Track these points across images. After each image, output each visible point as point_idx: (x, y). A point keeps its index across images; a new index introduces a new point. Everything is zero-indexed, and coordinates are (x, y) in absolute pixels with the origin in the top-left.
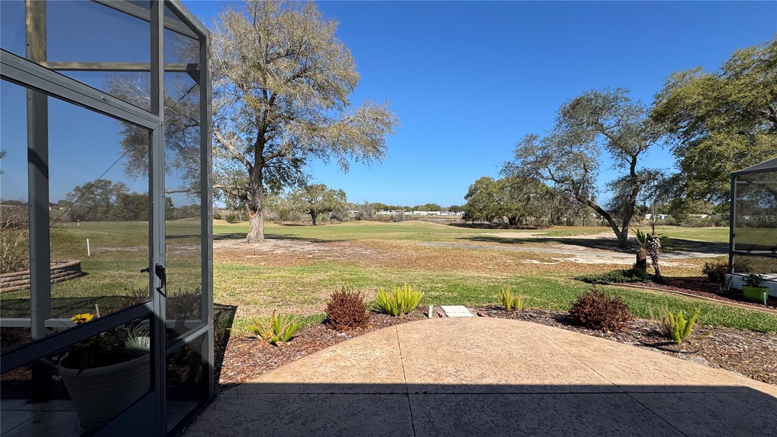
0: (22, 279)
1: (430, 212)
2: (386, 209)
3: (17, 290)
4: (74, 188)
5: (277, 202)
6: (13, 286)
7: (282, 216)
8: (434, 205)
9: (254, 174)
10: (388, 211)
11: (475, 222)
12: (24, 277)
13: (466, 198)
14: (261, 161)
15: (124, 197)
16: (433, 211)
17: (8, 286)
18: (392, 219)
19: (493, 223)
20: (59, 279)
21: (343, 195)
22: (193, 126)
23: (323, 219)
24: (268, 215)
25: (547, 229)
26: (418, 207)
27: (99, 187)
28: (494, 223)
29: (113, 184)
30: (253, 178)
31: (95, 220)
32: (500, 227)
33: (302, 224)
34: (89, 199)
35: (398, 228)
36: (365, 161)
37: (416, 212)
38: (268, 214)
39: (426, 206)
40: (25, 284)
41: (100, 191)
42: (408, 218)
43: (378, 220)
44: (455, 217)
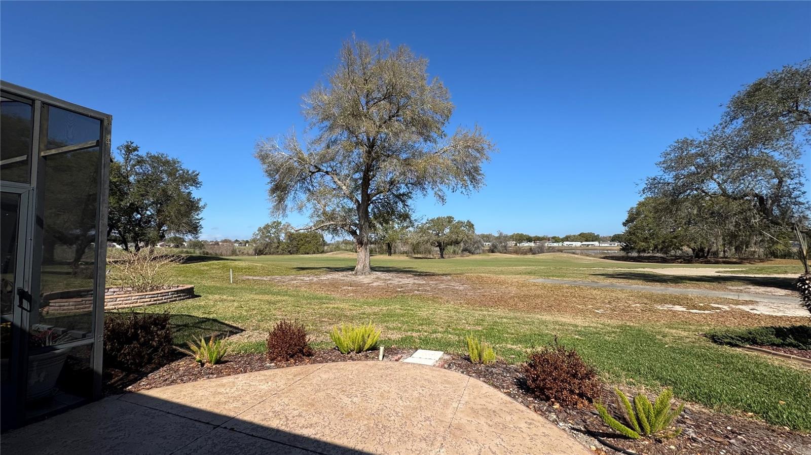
0: (145, 298)
1: (584, 243)
2: (529, 239)
3: (141, 306)
4: (257, 229)
5: (407, 235)
6: (140, 303)
7: (414, 249)
9: (361, 211)
10: (532, 242)
11: (642, 254)
12: (147, 297)
13: (624, 224)
14: (367, 199)
15: (289, 234)
16: (590, 241)
17: (137, 302)
18: (531, 251)
19: (669, 255)
20: (172, 299)
21: (471, 226)
22: (317, 172)
23: (454, 252)
24: (402, 249)
25: (761, 263)
26: (570, 237)
27: (273, 227)
28: (672, 256)
29: (282, 225)
30: (360, 215)
31: (270, 254)
32: (679, 260)
33: (432, 257)
34: (266, 237)
35: (533, 262)
36: (464, 190)
37: (566, 243)
38: (402, 247)
39: (580, 235)
40: (147, 302)
41: (274, 230)
42: (552, 250)
43: (514, 253)
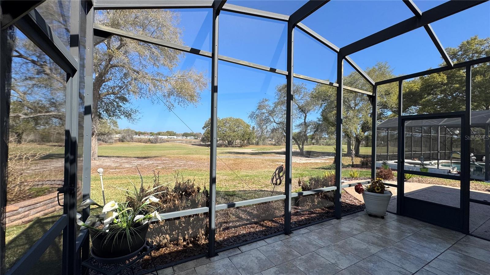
1: (169, 137)
8: (172, 132)
13: (203, 128)
16: (172, 136)
18: (150, 141)
26: (161, 133)
39: (166, 132)
43: (139, 142)
44: (186, 140)
